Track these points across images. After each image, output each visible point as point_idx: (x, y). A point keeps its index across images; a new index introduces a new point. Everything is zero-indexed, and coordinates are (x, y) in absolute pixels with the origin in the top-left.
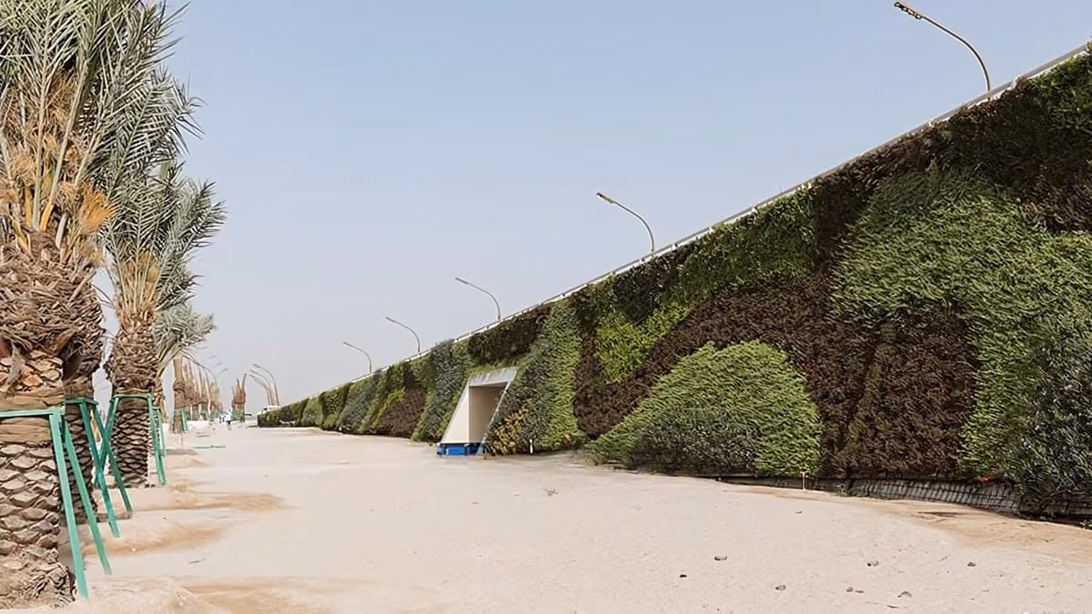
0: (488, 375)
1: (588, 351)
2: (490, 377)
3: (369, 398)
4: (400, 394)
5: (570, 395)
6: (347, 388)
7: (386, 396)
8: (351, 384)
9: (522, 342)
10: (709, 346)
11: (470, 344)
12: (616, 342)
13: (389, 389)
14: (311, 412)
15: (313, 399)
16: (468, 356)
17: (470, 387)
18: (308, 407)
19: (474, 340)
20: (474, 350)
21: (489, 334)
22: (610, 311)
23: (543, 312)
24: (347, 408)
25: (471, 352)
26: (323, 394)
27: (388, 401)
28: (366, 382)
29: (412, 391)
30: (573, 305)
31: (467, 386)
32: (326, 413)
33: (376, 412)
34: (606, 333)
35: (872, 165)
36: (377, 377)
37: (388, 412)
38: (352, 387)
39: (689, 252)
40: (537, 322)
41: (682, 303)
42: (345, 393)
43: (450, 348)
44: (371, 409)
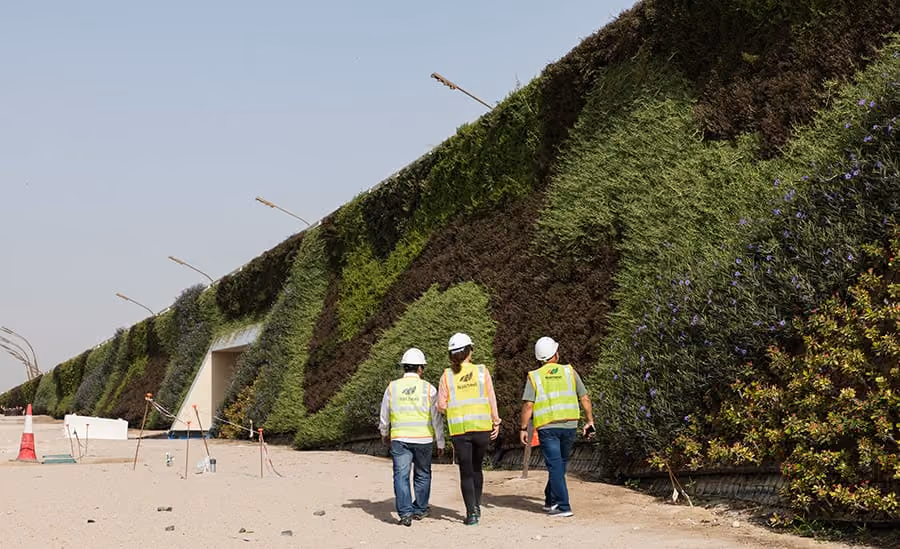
0: (233, 334)
1: (331, 298)
2: (235, 338)
3: (107, 370)
4: (140, 365)
5: (304, 358)
6: (84, 358)
7: (126, 370)
8: (90, 351)
9: (270, 288)
10: (433, 291)
11: (219, 292)
12: (357, 286)
13: (130, 358)
14: (44, 394)
15: (47, 376)
16: (217, 309)
17: (213, 352)
18: (42, 386)
19: (225, 285)
20: (223, 300)
21: (239, 276)
22: (358, 243)
23: (293, 244)
24: (83, 385)
25: (219, 303)
26: (57, 368)
27: (128, 375)
28: (105, 348)
29: (154, 359)
30: (321, 236)
31: (210, 352)
32: (61, 394)
33: (114, 391)
34: (350, 274)
35: (593, 49)
36: (117, 341)
37: (126, 391)
38: (90, 356)
39: (435, 162)
40: (286, 260)
41: (423, 233)
42: (81, 365)
43: (197, 298)
44: (109, 386)
